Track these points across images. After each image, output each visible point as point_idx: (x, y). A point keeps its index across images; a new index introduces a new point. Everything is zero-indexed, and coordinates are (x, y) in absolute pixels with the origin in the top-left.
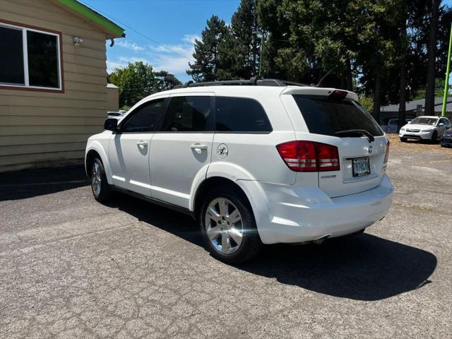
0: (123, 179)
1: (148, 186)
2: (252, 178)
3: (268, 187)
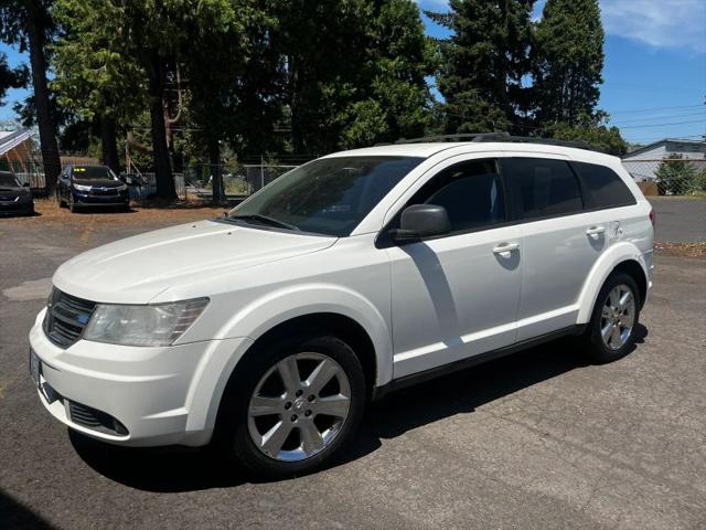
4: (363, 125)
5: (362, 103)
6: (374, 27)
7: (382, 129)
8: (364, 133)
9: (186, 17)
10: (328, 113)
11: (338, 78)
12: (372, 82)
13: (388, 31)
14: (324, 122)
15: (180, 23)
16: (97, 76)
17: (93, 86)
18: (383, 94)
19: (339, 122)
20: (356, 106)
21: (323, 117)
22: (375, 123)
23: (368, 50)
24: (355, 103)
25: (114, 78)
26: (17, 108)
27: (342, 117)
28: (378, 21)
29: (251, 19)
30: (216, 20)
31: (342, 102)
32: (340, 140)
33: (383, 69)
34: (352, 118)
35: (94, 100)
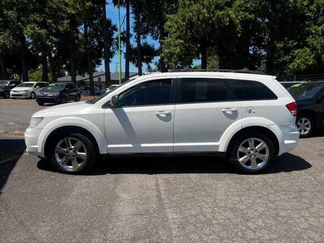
0: (130, 145)
1: (171, 145)
2: (274, 123)
3: (282, 127)
4: (298, 61)
5: (300, 50)
6: (311, 11)
7: (310, 63)
8: (299, 66)
9: (210, 22)
10: (279, 56)
11: (286, 38)
12: (306, 39)
13: (318, 11)
14: (276, 61)
15: (207, 24)
16: (176, 50)
17: (174, 54)
18: (313, 44)
19: (285, 61)
20: (296, 52)
21: (276, 59)
22: (306, 60)
23: (307, 22)
24: (296, 50)
25: (182, 50)
26: (156, 64)
27: (287, 58)
28: (312, 7)
29: (242, 17)
30: (222, 21)
31: (287, 50)
32: (285, 70)
33: (313, 31)
34: (294, 58)
35: (174, 59)
